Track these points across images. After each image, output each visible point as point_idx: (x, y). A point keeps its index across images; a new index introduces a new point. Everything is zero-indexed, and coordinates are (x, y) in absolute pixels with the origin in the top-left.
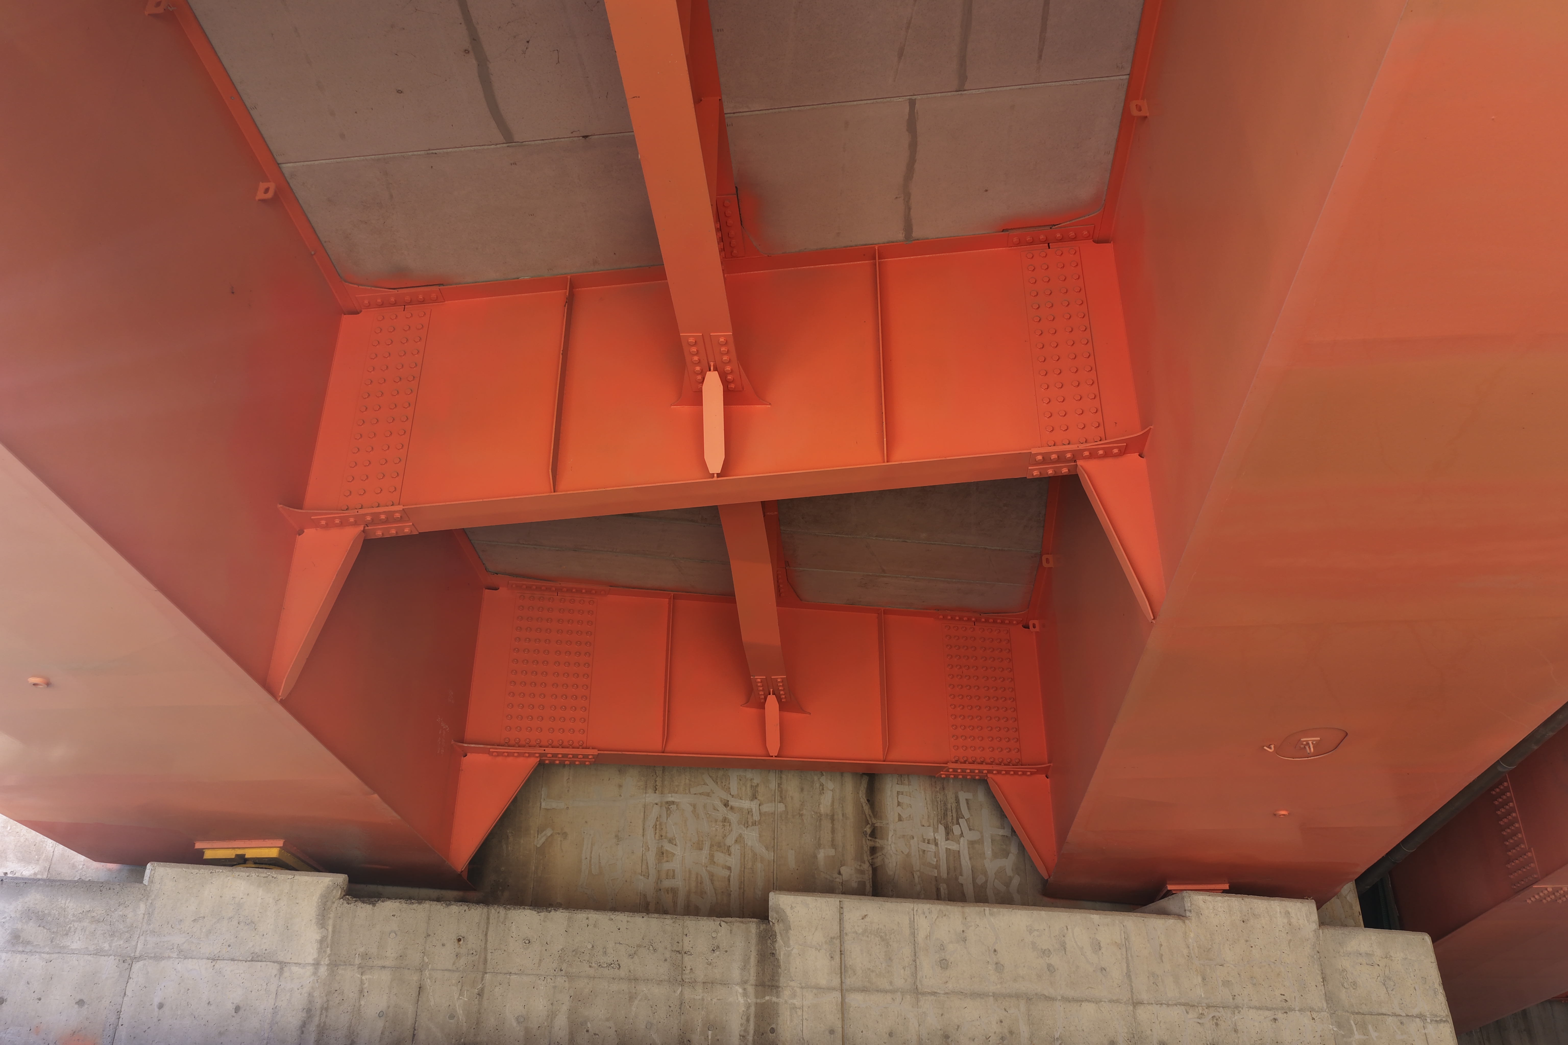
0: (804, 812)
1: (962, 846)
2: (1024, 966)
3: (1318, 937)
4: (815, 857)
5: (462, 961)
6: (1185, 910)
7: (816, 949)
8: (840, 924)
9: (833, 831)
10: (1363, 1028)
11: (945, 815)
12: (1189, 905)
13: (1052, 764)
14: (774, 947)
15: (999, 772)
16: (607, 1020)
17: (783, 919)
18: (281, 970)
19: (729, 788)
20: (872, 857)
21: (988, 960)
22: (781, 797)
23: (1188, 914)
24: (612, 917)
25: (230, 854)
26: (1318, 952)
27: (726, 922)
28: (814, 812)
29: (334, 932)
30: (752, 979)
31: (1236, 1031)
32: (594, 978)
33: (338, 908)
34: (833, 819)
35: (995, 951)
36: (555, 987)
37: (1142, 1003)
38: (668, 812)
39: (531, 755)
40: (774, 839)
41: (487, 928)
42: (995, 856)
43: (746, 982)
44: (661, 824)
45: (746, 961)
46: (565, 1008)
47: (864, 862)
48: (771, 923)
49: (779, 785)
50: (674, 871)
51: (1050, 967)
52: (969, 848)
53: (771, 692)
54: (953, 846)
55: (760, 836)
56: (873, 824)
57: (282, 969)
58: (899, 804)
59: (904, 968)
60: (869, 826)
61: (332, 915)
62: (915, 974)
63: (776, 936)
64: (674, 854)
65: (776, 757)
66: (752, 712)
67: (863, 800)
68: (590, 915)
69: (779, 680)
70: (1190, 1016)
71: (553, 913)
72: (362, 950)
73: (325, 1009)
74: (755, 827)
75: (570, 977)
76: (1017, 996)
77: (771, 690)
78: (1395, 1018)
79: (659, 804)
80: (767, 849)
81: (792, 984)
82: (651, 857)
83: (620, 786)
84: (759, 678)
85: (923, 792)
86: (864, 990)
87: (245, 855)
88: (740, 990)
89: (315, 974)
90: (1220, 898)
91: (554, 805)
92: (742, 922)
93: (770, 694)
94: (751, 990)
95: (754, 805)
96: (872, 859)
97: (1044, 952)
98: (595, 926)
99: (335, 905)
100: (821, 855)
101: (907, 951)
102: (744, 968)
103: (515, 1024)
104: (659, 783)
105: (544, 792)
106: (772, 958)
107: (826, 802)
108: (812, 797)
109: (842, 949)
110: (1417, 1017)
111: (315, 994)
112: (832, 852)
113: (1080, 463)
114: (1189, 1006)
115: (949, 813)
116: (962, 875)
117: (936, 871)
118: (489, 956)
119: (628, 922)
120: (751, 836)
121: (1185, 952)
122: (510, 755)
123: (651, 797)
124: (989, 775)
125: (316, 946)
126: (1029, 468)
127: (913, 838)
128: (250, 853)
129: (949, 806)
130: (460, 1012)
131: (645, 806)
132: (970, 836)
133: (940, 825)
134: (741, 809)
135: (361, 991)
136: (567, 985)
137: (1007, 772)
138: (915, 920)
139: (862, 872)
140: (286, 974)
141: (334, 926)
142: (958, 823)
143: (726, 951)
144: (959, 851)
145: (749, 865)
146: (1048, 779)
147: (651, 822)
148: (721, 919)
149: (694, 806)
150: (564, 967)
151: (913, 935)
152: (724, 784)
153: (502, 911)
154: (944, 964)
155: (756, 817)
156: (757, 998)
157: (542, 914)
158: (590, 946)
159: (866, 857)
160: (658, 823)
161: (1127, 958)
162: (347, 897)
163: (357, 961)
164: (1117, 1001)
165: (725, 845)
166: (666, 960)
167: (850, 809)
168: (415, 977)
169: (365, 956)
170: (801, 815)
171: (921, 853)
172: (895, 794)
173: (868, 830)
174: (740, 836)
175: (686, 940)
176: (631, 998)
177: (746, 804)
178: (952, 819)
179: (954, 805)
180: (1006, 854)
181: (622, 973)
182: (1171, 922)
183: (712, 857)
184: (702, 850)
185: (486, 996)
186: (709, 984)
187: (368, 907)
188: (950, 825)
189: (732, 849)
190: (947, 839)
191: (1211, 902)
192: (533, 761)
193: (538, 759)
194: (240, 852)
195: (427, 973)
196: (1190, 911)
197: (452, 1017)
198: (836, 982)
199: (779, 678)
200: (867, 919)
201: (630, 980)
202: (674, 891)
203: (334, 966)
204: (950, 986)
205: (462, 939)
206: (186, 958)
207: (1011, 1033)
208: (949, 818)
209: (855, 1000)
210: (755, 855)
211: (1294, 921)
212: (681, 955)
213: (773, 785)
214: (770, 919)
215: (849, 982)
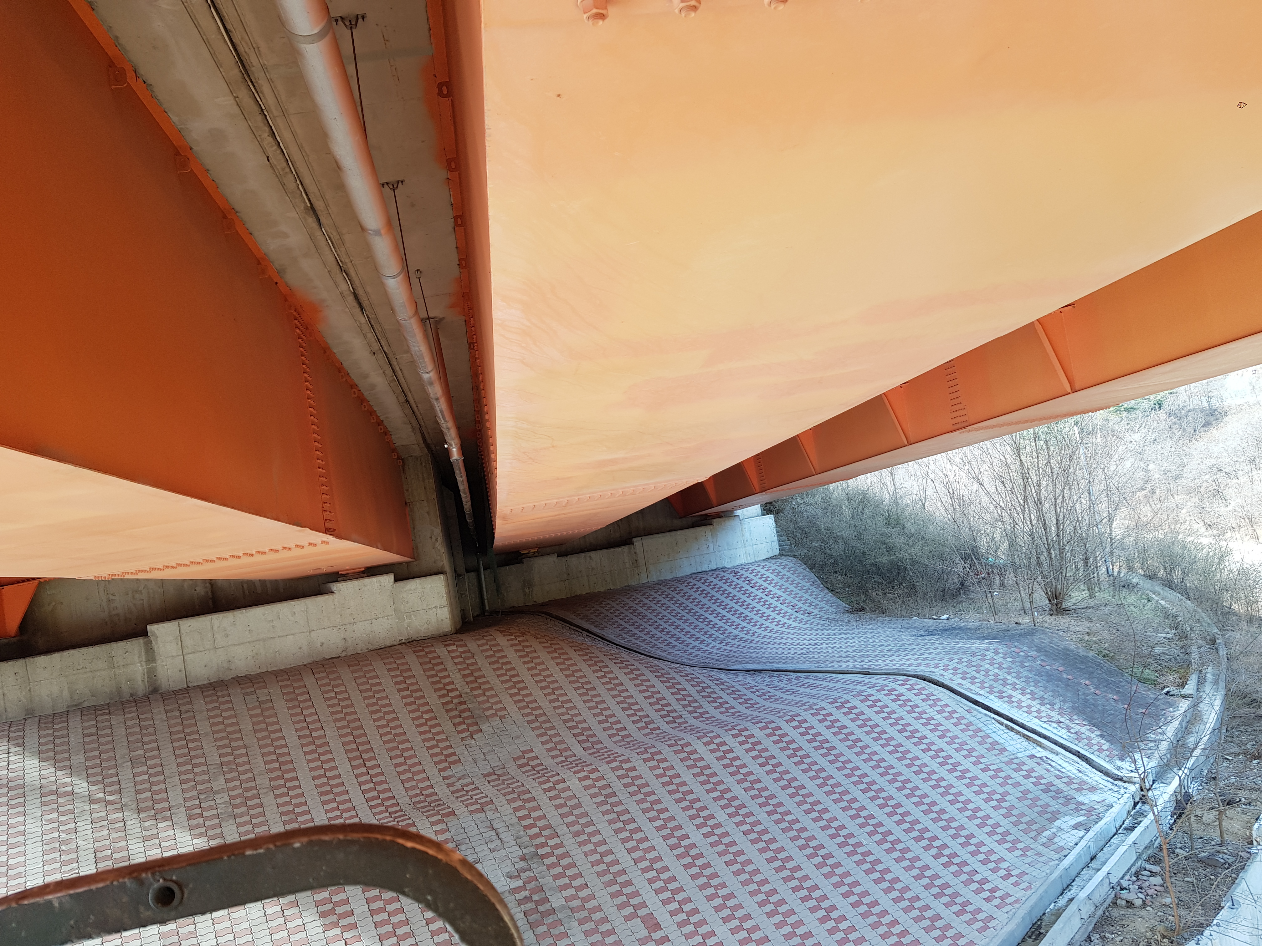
2: (261, 628)
3: (393, 587)
5: (19, 681)
7: (170, 642)
8: (179, 631)
10: (409, 617)
12: (335, 588)
14: (152, 646)
16: (85, 687)
17: (154, 634)
21: (246, 629)
23: (335, 592)
24: (80, 651)
26: (393, 593)
30: (144, 659)
31: (354, 631)
32: (76, 674)
35: (248, 626)
36: (60, 681)
37: (313, 630)
41: (27, 666)
43: (141, 661)
45: (140, 654)
46: (66, 688)
48: (149, 637)
50: (116, 607)
51: (273, 626)
59: (209, 641)
62: (214, 642)
63: (152, 641)
64: (115, 600)
68: (70, 653)
70: (335, 630)
71: (53, 654)
75: (66, 676)
76: (259, 640)
78: (424, 611)
80: (159, 587)
81: (161, 657)
82: (104, 603)
86: (192, 653)
88: (139, 665)
91: (53, 592)
92: (136, 639)
94: (144, 664)
97: (270, 621)
98: (72, 655)
100: (185, 584)
101: (210, 635)
102: (140, 657)
103: (47, 697)
105: (47, 587)
106: (151, 650)
109: (181, 640)
110: (434, 607)
112: (190, 582)
114: (334, 627)
118: (30, 677)
120: (151, 584)
121: (333, 606)
130: (23, 699)
136: (65, 679)
139: (206, 587)
143: (131, 652)
145: (152, 596)
147: (102, 589)
148: (128, 640)
150: (63, 673)
151: (212, 627)
153: (31, 659)
154: (227, 636)
156: (147, 665)
157: (49, 657)
158: (72, 663)
160: (105, 588)
161: (307, 615)
164: (303, 632)
166: (105, 661)
176: (93, 678)
181: (88, 670)
182: (327, 596)
185: (32, 691)
186: (126, 665)
195: (5, 688)
196: (337, 590)
197: (20, 701)
198: (180, 652)
200: (191, 626)
201: (91, 671)
202: (118, 615)
204: (230, 643)
205: (17, 673)
207: (257, 654)
209: (189, 657)
211: (383, 583)
212: (112, 658)
215: (185, 652)
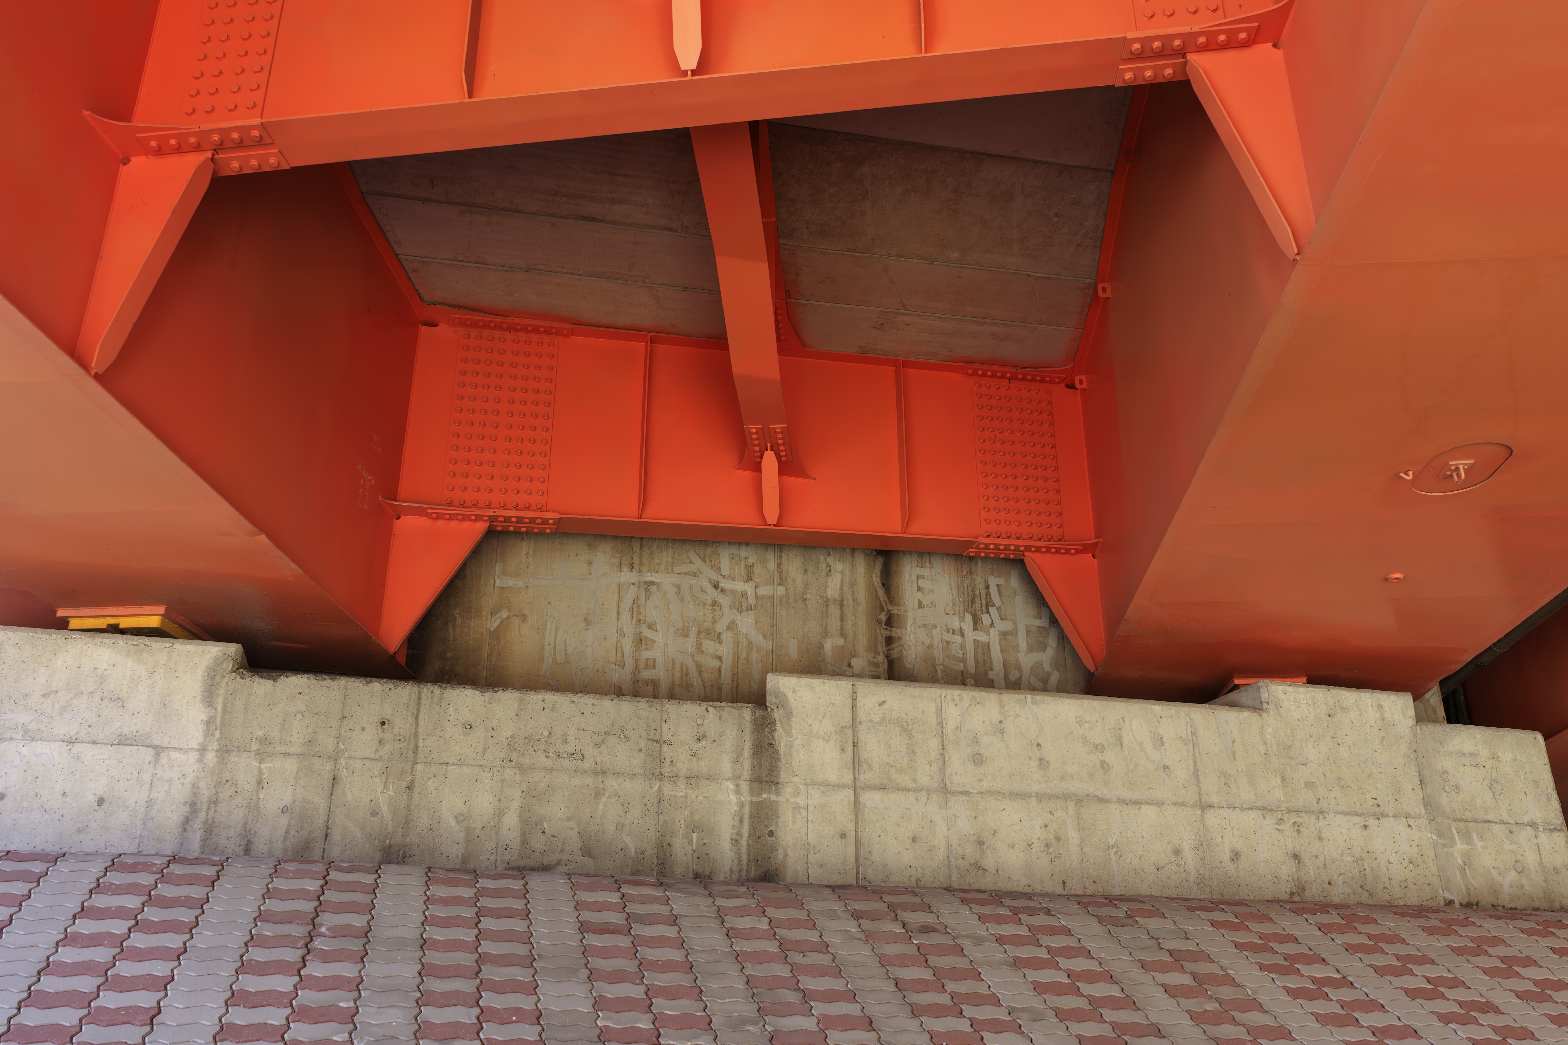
0: (808, 596)
1: (993, 638)
2: (1073, 763)
3: (1415, 735)
4: (821, 647)
5: (387, 748)
6: (1261, 702)
7: (824, 739)
8: (853, 711)
9: (842, 618)
10: (1466, 836)
11: (973, 602)
12: (1266, 696)
13: (1101, 540)
14: (773, 737)
15: (1038, 549)
16: (568, 819)
17: (783, 703)
18: (157, 756)
19: (720, 568)
20: (888, 648)
21: (1030, 754)
22: (781, 579)
23: (1265, 706)
24: (574, 699)
25: (102, 623)
26: (1416, 752)
27: (715, 707)
28: (819, 596)
29: (224, 711)
30: (746, 773)
31: (1320, 839)
32: (552, 770)
33: (229, 683)
34: (842, 605)
35: (1039, 745)
36: (503, 781)
37: (1211, 806)
38: (648, 593)
39: (478, 518)
40: (773, 626)
41: (418, 710)
42: (1031, 649)
43: (738, 777)
44: (638, 607)
45: (739, 753)
46: (515, 805)
47: (878, 654)
48: (769, 709)
49: (779, 565)
50: (654, 660)
51: (1103, 764)
52: (1000, 639)
53: (769, 447)
54: (982, 637)
55: (757, 622)
56: (889, 611)
57: (158, 754)
58: (919, 589)
59: (930, 763)
60: (884, 613)
61: (221, 692)
62: (943, 770)
63: (775, 723)
64: (654, 642)
65: (774, 525)
66: (747, 475)
67: (878, 584)
68: (546, 697)
69: (778, 430)
70: (1268, 821)
71: (500, 693)
72: (260, 733)
73: (214, 802)
74: (750, 612)
75: (522, 769)
76: (1065, 797)
77: (769, 445)
78: (1503, 827)
79: (637, 584)
80: (765, 637)
81: (795, 779)
82: (627, 644)
83: (590, 563)
84: (754, 428)
85: (947, 576)
86: (882, 788)
87: (119, 624)
88: (732, 787)
89: (200, 761)
90: (1302, 689)
91: (511, 583)
92: (734, 707)
93: (767, 450)
94: (745, 786)
95: (749, 588)
96: (888, 650)
97: (1096, 747)
98: (553, 709)
99: (226, 680)
100: (828, 645)
101: (933, 744)
102: (736, 761)
103: (453, 823)
104: (636, 560)
105: (498, 568)
106: (770, 750)
107: (834, 586)
108: (817, 579)
109: (856, 740)
110: (1527, 825)
111: (201, 785)
112: (841, 642)
113: (1191, 57)
114: (1266, 810)
115: (978, 600)
116: (992, 670)
117: (962, 665)
118: (421, 744)
119: (593, 705)
120: (746, 623)
121: (1262, 749)
122: (452, 517)
123: (627, 576)
124: (1026, 554)
125: (201, 728)
126: (1120, 67)
127: (936, 627)
128: (124, 623)
129: (977, 593)
130: (384, 808)
131: (619, 586)
132: (1002, 626)
133: (966, 613)
134: (733, 592)
135: (259, 782)
136: (518, 778)
137: (1048, 550)
138: (943, 708)
139: (876, 665)
140: (164, 760)
141: (225, 705)
142: (988, 612)
143: (715, 741)
144: (989, 643)
145: (744, 655)
146: (1095, 560)
147: (626, 605)
148: (708, 703)
149: (678, 587)
150: (514, 756)
151: (941, 725)
152: (713, 563)
153: (436, 689)
154: (978, 759)
155: (752, 601)
156: (752, 795)
157: (487, 695)
158: (546, 733)
159: (881, 648)
160: (635, 606)
161: (1194, 755)
162: (242, 670)
163: (255, 746)
164: (1183, 804)
165: (715, 632)
166: (640, 750)
167: (862, 594)
168: (328, 767)
169: (264, 740)
170: (805, 600)
171: (945, 644)
172: (914, 577)
173: (883, 617)
174: (733, 621)
175: (665, 727)
176: (598, 795)
177: (740, 586)
178: (981, 607)
179: (983, 592)
180: (1043, 647)
181: (587, 765)
182: (1245, 715)
183: (699, 645)
184: (688, 637)
185: (416, 790)
186: (694, 779)
187: (268, 683)
188: (979, 613)
189: (724, 637)
190: (975, 629)
191: (1291, 693)
192: (481, 527)
193: (488, 524)
194: (113, 621)
195: (343, 762)
196: (1268, 703)
197: (374, 814)
198: (848, 778)
199: (778, 427)
200: (885, 706)
201: (596, 773)
203: (224, 752)
204: (985, 785)
205: (387, 723)
206: (33, 739)
207: (1058, 839)
208: (978, 606)
209: (870, 799)
210: (750, 644)
211: (1387, 716)
212: (659, 745)
213: (772, 565)
214: (768, 704)
215: (863, 778)
